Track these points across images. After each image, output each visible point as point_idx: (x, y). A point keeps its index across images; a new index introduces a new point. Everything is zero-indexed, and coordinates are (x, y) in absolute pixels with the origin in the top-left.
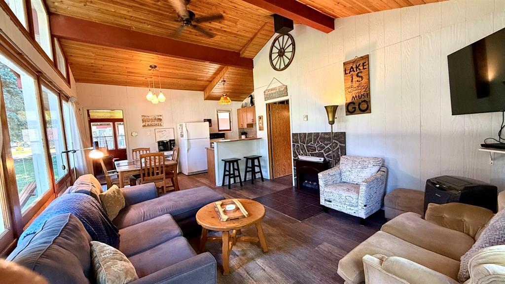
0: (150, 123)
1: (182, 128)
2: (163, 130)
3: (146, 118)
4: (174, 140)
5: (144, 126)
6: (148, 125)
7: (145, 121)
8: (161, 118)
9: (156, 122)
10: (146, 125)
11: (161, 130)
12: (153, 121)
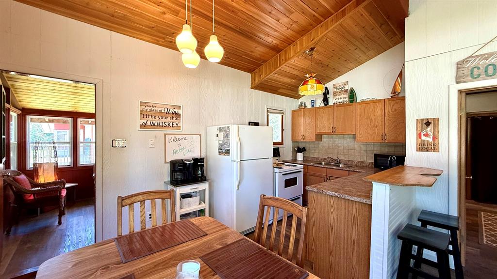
0: (156, 120)
1: (226, 136)
2: (181, 137)
3: (149, 109)
4: (201, 160)
5: (144, 126)
6: (152, 125)
7: (147, 116)
8: (180, 112)
9: (169, 119)
10: (148, 123)
11: (178, 137)
12: (162, 117)
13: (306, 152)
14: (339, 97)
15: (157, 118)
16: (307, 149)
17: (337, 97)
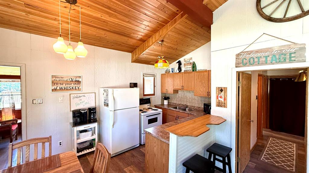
0: (64, 86)
1: (107, 95)
2: (81, 95)
3: (58, 79)
4: (94, 109)
5: (54, 90)
6: (61, 89)
7: (57, 84)
8: (80, 80)
9: (72, 85)
10: (58, 88)
11: (79, 95)
12: (68, 84)
13: (169, 100)
14: (187, 67)
15: (64, 85)
16: (170, 98)
17: (186, 67)
